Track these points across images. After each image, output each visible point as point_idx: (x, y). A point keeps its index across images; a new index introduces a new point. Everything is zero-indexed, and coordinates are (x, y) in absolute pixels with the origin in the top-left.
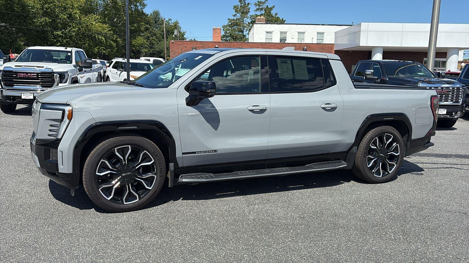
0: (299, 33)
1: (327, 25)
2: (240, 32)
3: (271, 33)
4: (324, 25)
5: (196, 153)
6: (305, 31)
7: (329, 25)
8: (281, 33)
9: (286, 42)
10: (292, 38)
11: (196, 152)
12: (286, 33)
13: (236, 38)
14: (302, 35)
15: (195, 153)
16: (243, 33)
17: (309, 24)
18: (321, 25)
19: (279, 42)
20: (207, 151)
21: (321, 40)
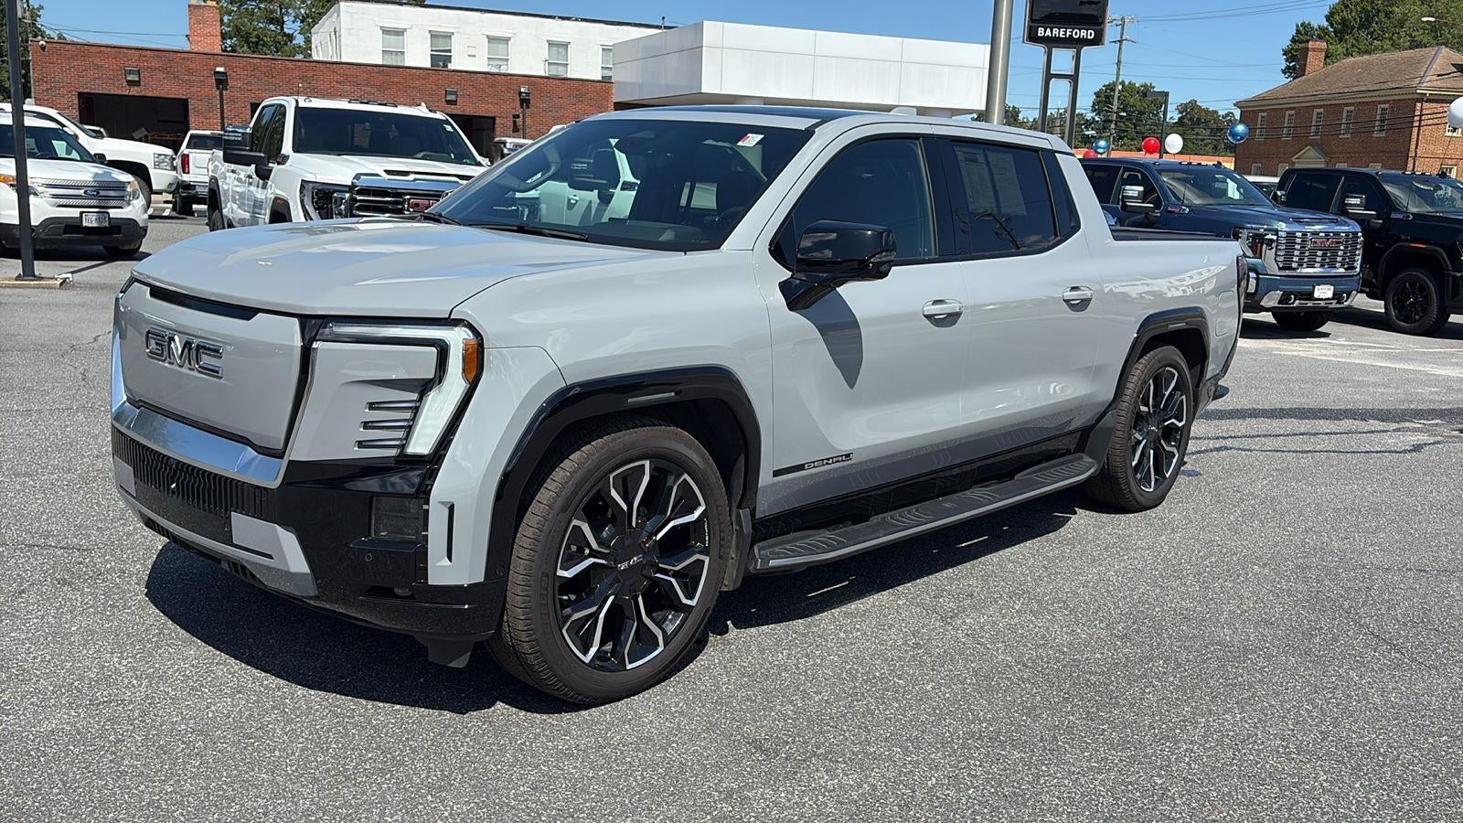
0: (491, 39)
1: (577, 20)
2: (271, 23)
3: (399, 33)
4: (569, 19)
5: (804, 469)
6: (507, 35)
7: (583, 20)
8: (434, 35)
9: (451, 66)
10: (469, 56)
11: (804, 465)
12: (448, 36)
13: (257, 43)
14: (502, 46)
15: (801, 467)
16: (282, 28)
17: (523, 15)
18: (559, 18)
19: (428, 65)
20: (828, 459)
21: (560, 68)
